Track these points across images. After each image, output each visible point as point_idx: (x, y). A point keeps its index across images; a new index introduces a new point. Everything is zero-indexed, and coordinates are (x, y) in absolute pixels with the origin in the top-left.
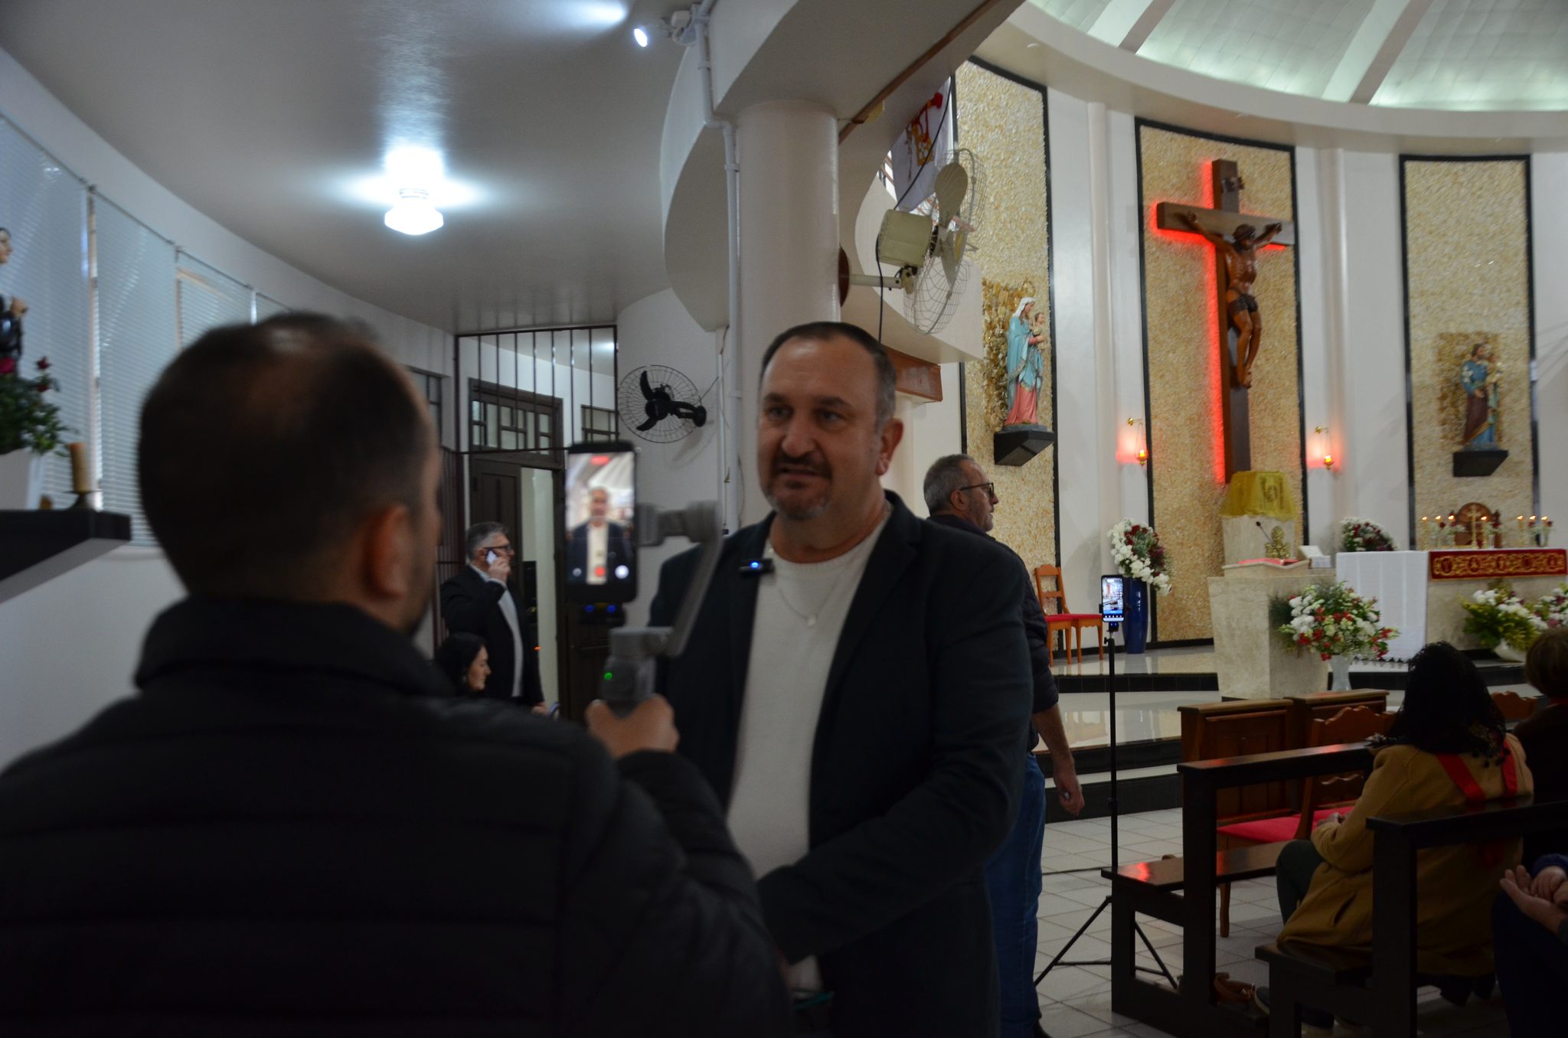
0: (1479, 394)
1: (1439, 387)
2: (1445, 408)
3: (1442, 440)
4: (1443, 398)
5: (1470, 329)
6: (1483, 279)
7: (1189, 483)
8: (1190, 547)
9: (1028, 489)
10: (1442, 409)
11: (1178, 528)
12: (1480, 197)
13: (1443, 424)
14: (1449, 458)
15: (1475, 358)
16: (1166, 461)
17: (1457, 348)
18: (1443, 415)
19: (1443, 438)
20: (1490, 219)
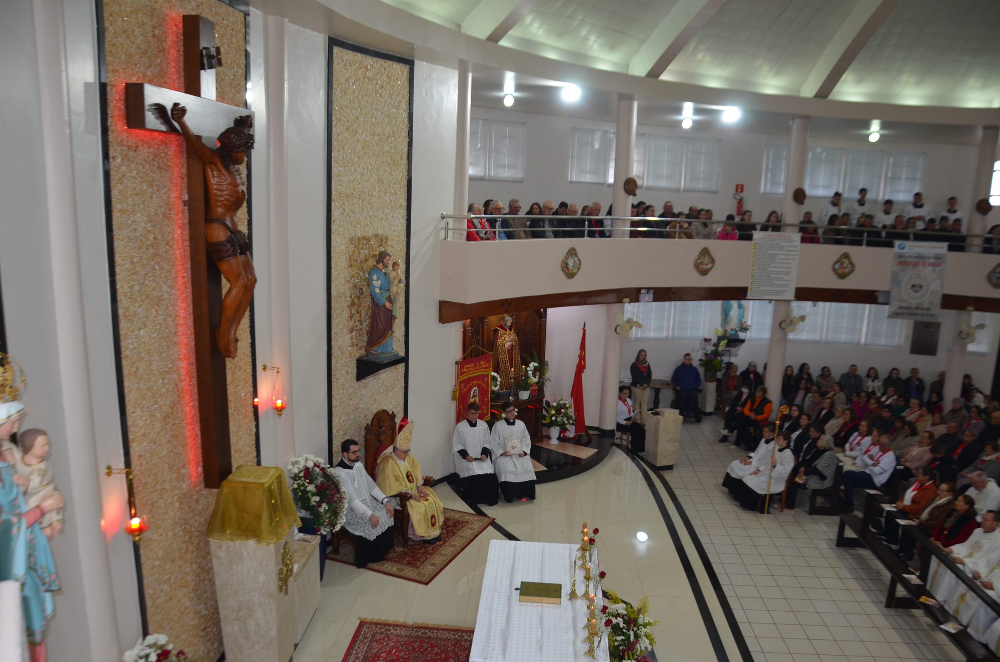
0: (388, 305)
1: (349, 295)
2: (354, 314)
3: (350, 348)
4: (353, 304)
5: (369, 232)
6: (380, 180)
7: (170, 510)
10: (351, 317)
12: (381, 96)
13: (351, 332)
14: (354, 364)
15: (380, 266)
17: (362, 251)
18: (351, 323)
19: (350, 346)
20: (387, 120)
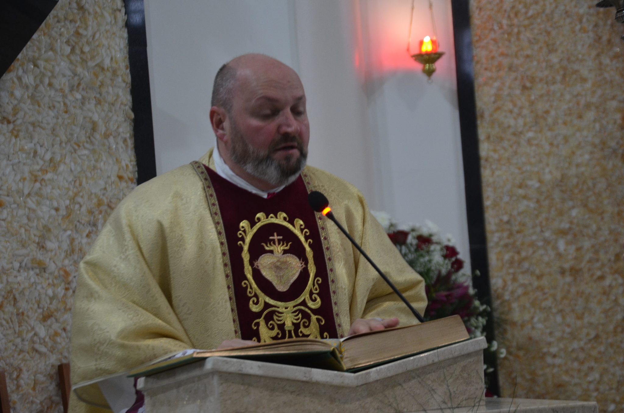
7: (591, 115)
8: (602, 278)
9: (28, 146)
11: (563, 233)
16: (516, 62)
